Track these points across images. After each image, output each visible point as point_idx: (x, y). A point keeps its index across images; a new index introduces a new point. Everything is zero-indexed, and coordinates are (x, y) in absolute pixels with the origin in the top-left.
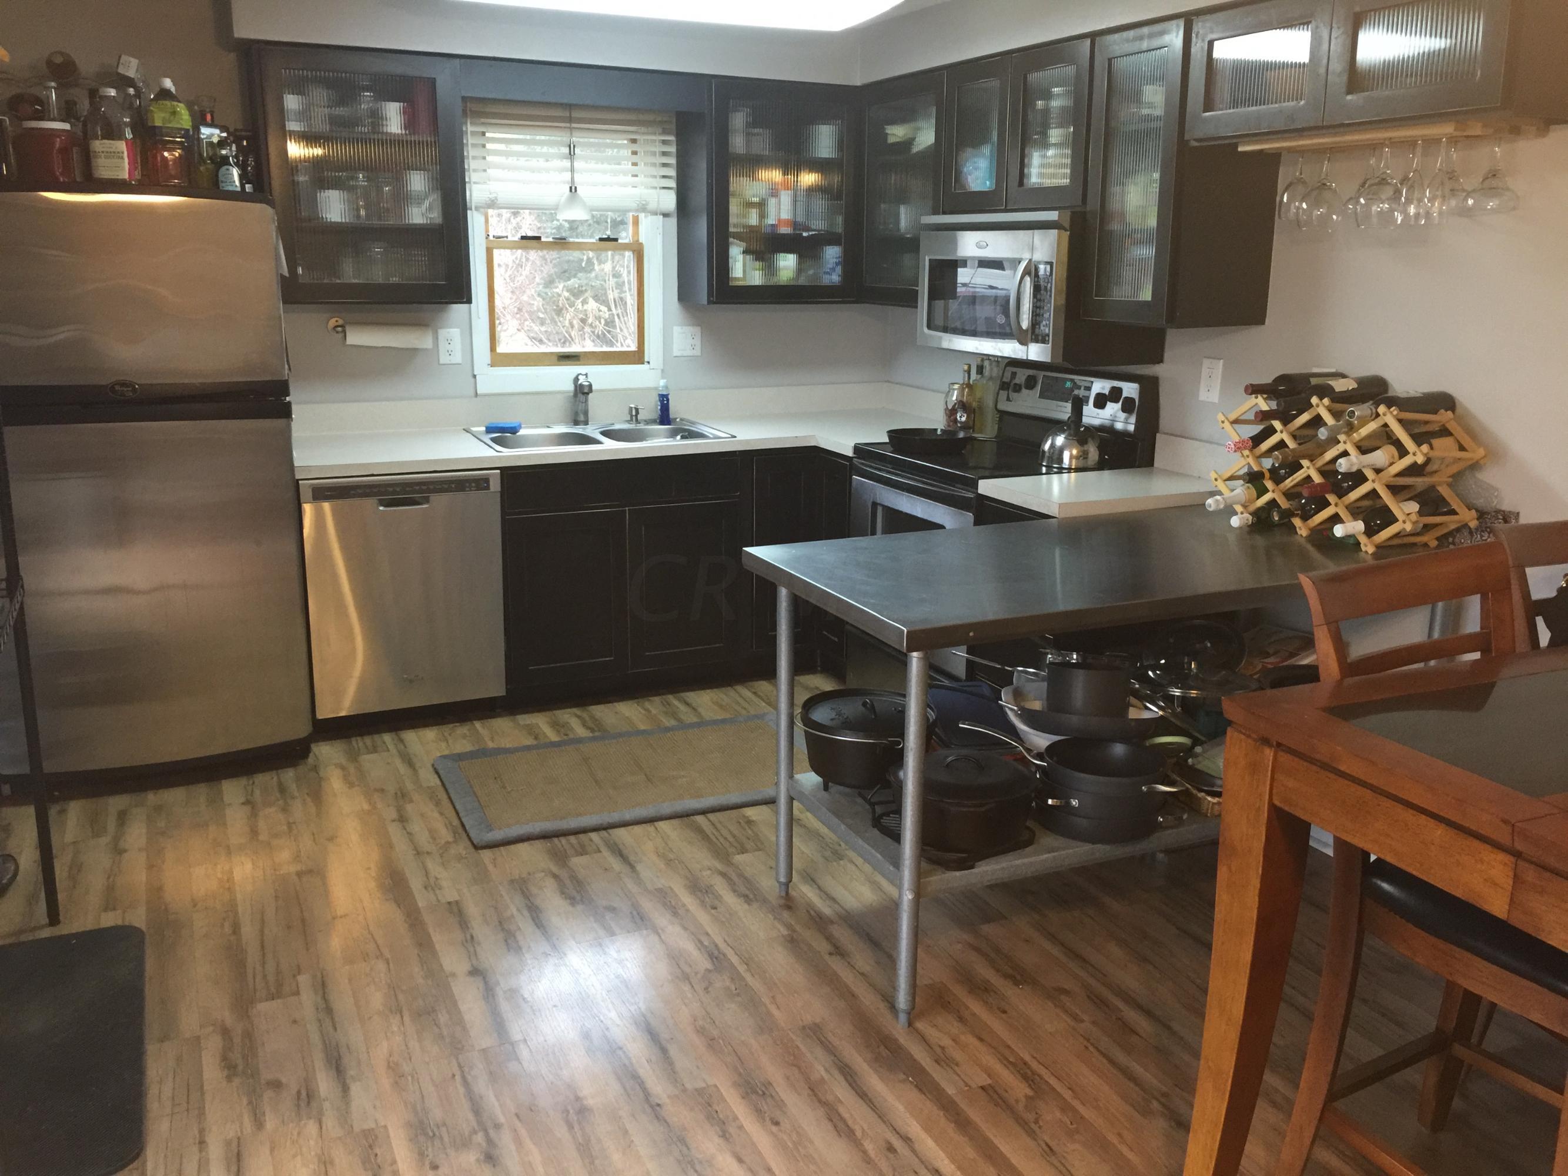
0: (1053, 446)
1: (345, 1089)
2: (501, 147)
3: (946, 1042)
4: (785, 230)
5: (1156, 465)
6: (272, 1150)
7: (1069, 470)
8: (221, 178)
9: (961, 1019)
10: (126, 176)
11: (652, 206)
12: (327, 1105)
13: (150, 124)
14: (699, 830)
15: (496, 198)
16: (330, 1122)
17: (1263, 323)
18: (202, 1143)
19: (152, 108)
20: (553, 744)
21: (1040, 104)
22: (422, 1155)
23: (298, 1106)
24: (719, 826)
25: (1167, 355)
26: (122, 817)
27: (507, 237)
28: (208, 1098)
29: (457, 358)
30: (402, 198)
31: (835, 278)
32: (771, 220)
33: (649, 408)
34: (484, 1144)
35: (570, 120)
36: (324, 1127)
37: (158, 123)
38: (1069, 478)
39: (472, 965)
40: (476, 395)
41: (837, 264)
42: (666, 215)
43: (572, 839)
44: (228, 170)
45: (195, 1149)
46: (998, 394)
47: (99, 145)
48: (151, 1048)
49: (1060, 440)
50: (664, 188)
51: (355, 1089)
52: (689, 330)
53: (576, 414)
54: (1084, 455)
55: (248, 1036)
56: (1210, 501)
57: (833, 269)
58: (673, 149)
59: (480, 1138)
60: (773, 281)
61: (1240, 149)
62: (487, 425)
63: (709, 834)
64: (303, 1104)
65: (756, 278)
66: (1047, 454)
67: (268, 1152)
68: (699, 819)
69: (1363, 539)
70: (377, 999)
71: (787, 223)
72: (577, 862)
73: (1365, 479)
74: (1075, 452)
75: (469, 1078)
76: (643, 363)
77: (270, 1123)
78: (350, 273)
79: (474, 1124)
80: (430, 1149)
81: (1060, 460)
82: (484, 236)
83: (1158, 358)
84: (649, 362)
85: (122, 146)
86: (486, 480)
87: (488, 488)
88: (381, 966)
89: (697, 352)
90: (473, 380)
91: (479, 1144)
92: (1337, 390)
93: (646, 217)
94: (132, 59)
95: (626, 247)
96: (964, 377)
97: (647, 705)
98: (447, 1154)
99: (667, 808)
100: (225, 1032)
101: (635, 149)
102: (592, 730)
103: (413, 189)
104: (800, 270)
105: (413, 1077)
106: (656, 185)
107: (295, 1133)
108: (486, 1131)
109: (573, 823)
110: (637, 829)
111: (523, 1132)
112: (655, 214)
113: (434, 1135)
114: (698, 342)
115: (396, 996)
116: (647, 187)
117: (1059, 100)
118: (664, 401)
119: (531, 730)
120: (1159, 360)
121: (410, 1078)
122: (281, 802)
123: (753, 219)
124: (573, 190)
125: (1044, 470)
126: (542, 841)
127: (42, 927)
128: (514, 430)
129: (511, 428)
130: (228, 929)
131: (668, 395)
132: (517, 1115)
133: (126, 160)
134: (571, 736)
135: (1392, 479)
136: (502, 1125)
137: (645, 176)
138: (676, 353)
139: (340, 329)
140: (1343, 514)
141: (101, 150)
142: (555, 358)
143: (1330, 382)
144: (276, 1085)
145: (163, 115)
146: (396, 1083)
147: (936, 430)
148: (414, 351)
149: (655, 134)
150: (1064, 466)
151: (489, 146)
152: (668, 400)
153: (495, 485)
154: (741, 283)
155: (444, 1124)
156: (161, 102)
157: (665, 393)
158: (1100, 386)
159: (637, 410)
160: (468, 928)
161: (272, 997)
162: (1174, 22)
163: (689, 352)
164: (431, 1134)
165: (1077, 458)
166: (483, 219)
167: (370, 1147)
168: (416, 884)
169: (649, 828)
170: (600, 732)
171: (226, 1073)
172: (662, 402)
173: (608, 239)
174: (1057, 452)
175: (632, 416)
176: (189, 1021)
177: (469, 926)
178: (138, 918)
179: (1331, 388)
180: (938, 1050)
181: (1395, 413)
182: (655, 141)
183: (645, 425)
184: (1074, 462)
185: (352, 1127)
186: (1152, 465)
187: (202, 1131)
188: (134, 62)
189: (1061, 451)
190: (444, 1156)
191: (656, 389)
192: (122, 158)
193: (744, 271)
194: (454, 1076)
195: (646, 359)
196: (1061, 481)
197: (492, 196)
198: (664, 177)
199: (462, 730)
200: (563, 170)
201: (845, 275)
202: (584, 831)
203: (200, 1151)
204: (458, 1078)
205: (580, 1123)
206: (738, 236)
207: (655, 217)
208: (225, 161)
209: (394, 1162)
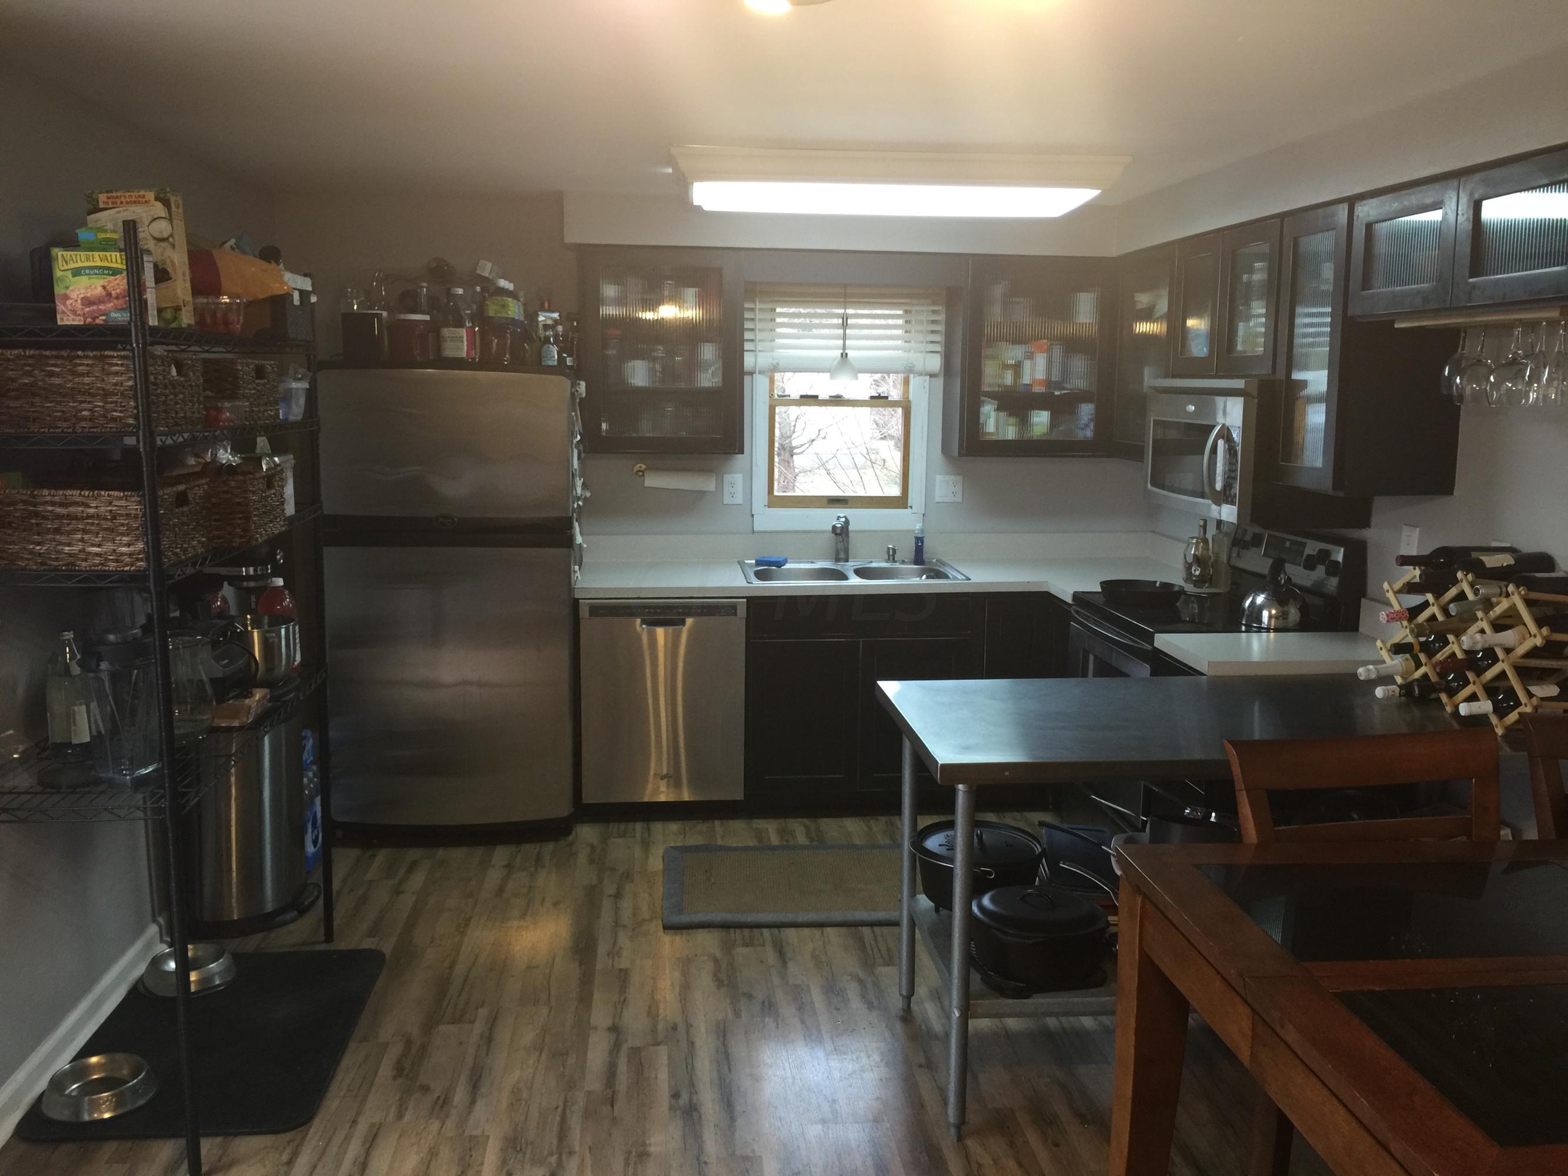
0: (1253, 602)
1: (473, 1102)
2: (785, 320)
3: (987, 1161)
4: (1038, 389)
5: (1360, 630)
6: (400, 1136)
7: (1268, 630)
8: (543, 354)
9: (1012, 1145)
10: (465, 355)
11: (919, 367)
12: (454, 1112)
13: (486, 315)
14: (861, 941)
15: (778, 364)
16: (450, 1125)
17: (1452, 493)
18: (354, 1122)
19: (487, 302)
20: (773, 848)
21: (1245, 277)
22: (504, 1162)
23: (433, 1108)
24: (880, 939)
25: (1374, 520)
26: (413, 866)
27: (789, 396)
28: (374, 1089)
29: (739, 499)
30: (694, 365)
31: (1089, 433)
32: (1026, 380)
33: (907, 549)
34: (554, 1165)
35: (845, 295)
36: (444, 1128)
37: (491, 314)
38: (1268, 637)
39: (613, 1023)
40: (753, 532)
41: (1091, 420)
42: (932, 375)
43: (746, 931)
44: (549, 347)
45: (347, 1126)
46: (1231, 549)
47: (446, 332)
48: (352, 1045)
49: (1260, 599)
50: (932, 352)
51: (480, 1104)
52: (951, 478)
53: (837, 552)
54: (1283, 616)
55: (424, 1048)
56: (1361, 670)
57: (1087, 425)
58: (942, 317)
59: (554, 1159)
60: (1027, 436)
61: (1396, 326)
62: (758, 558)
63: (867, 944)
64: (437, 1108)
65: (1011, 433)
66: (1247, 612)
67: (397, 1136)
68: (866, 931)
69: (1494, 720)
70: (529, 1036)
71: (1040, 383)
72: (740, 951)
73: (1496, 660)
74: (1274, 612)
75: (568, 1111)
76: (907, 508)
77: (408, 1117)
78: (647, 429)
79: (554, 1148)
80: (512, 1160)
81: (1259, 620)
82: (767, 395)
83: (1365, 522)
84: (911, 507)
85: (463, 332)
86: (734, 607)
87: (735, 614)
88: (544, 1011)
89: (959, 499)
90: (751, 518)
91: (551, 1163)
92: (1488, 565)
93: (914, 377)
94: (487, 262)
95: (895, 404)
96: (1200, 531)
97: (872, 823)
98: (523, 1166)
99: (838, 916)
100: (408, 1042)
101: (909, 319)
102: (812, 840)
103: (705, 358)
104: (1053, 424)
105: (526, 1102)
106: (922, 350)
107: (422, 1127)
108: (560, 1155)
109: (750, 918)
110: (806, 932)
111: (588, 1161)
112: (920, 374)
113: (521, 1150)
114: (959, 489)
115: (544, 1036)
116: (915, 352)
117: (1259, 275)
118: (919, 541)
119: (759, 835)
120: (1366, 524)
121: (523, 1103)
122: (532, 869)
123: (1009, 379)
124: (844, 356)
125: (1243, 628)
126: (720, 930)
127: (319, 943)
128: (779, 564)
129: (776, 562)
130: (446, 965)
131: (923, 537)
132: (590, 1148)
133: (465, 343)
134: (791, 843)
135: (1521, 660)
136: (576, 1152)
137: (915, 342)
138: (937, 499)
139: (641, 473)
140: (1480, 693)
141: (447, 335)
142: (825, 501)
143: (1482, 558)
144: (426, 1089)
145: (495, 308)
146: (512, 1105)
147: (1156, 582)
148: (702, 493)
149: (923, 305)
150: (1263, 626)
151: (778, 320)
152: (922, 542)
153: (742, 611)
154: (994, 438)
155: (532, 1143)
156: (494, 298)
157: (919, 536)
158: (1312, 547)
159: (894, 551)
160: (625, 992)
161: (454, 1021)
162: (1341, 206)
163: (950, 499)
164: (519, 1149)
165: (1277, 618)
166: (767, 381)
167: (470, 1150)
168: (602, 949)
169: (817, 932)
170: (819, 842)
171: (395, 1073)
172: (917, 543)
173: (879, 397)
174: (1256, 610)
175: (889, 556)
176: (388, 1030)
177: (627, 990)
178: (387, 947)
179: (1482, 563)
180: (974, 1166)
181: (1523, 593)
182: (923, 311)
183: (901, 564)
184: (1273, 621)
185: (464, 1132)
186: (1357, 630)
187: (358, 1114)
188: (489, 265)
189: (1261, 609)
190: (520, 1167)
191: (913, 531)
192: (462, 341)
193: (997, 428)
194: (557, 1107)
195: (909, 505)
196: (1260, 639)
197: (775, 362)
198: (932, 342)
199: (702, 826)
200: (837, 338)
201: (1096, 431)
202: (759, 926)
203: (351, 1127)
204: (559, 1110)
205: (635, 1164)
206: (992, 396)
207: (922, 378)
208: (547, 340)
209: (482, 1164)
